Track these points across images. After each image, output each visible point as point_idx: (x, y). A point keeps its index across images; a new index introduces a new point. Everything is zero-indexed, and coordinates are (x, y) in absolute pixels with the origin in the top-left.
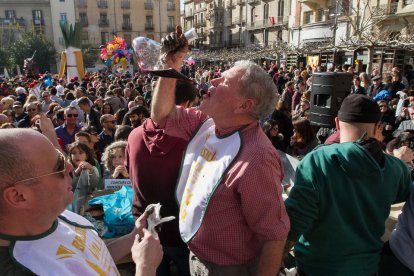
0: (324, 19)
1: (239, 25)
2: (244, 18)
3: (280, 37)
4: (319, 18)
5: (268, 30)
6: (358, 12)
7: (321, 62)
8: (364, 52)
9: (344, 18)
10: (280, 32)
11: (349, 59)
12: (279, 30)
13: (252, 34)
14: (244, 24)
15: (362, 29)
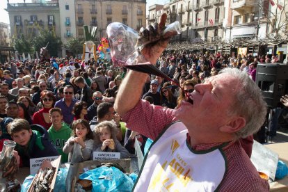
0: (249, 21)
1: (187, 25)
2: (191, 21)
3: (216, 34)
4: (245, 20)
5: (208, 29)
6: (276, 16)
7: (248, 52)
8: (283, 45)
9: (265, 20)
10: (216, 30)
11: (271, 50)
12: (216, 29)
13: (196, 32)
14: (190, 24)
15: (279, 29)
